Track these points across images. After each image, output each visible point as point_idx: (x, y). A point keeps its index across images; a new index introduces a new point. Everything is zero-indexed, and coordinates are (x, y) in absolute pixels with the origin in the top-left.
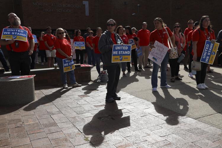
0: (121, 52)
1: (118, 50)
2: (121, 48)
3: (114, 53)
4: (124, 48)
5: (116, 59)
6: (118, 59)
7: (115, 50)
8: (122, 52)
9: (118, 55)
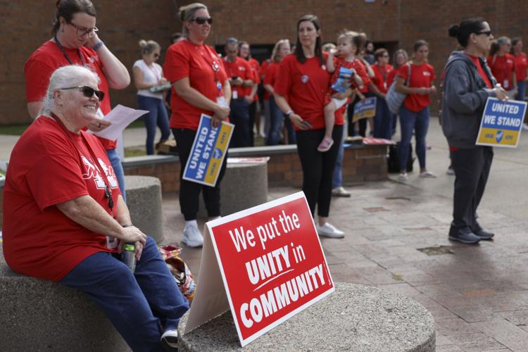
0: (503, 120)
1: (498, 114)
2: (506, 108)
3: (488, 119)
4: (511, 109)
5: (488, 136)
6: (492, 136)
7: (490, 113)
8: (505, 118)
9: (495, 126)
